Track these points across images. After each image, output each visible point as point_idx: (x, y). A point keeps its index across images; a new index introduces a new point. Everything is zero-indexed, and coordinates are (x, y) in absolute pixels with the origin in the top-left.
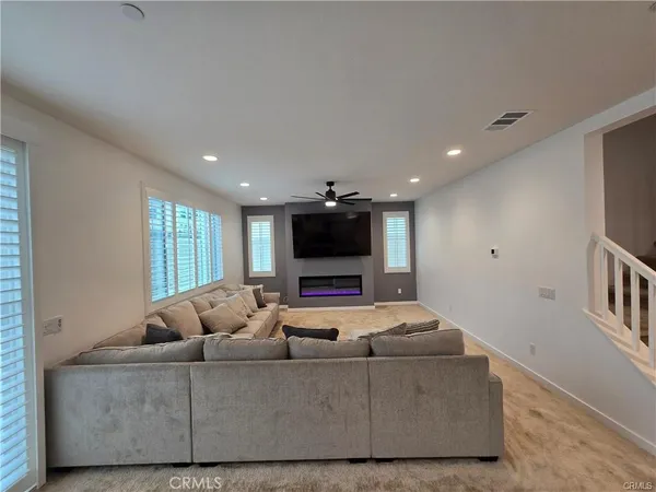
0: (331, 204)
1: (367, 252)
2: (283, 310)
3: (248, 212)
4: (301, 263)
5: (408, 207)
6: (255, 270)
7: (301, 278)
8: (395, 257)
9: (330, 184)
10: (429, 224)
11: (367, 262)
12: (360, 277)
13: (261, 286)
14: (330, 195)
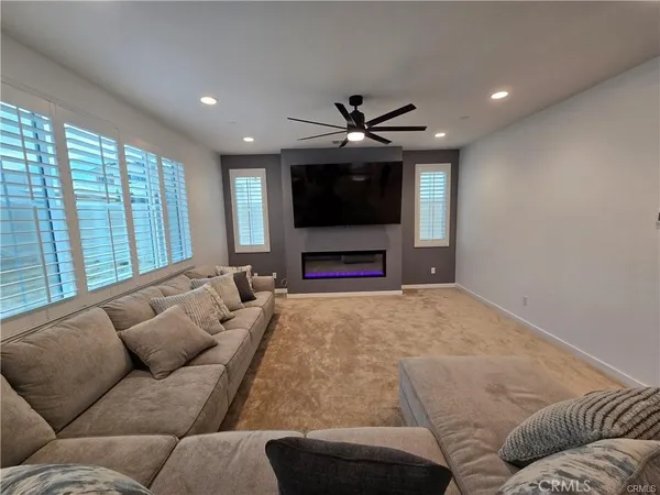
1: (396, 219)
2: (281, 295)
3: (230, 163)
4: (303, 234)
6: (242, 243)
7: (304, 255)
11: (394, 232)
12: (383, 253)
13: (248, 268)
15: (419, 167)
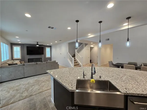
0: (37, 46)
1: (43, 54)
5: (50, 47)
7: (28, 59)
8: (48, 55)
9: (37, 42)
10: (53, 50)
11: (43, 56)
12: (41, 58)
14: (38, 44)
15: (46, 47)
